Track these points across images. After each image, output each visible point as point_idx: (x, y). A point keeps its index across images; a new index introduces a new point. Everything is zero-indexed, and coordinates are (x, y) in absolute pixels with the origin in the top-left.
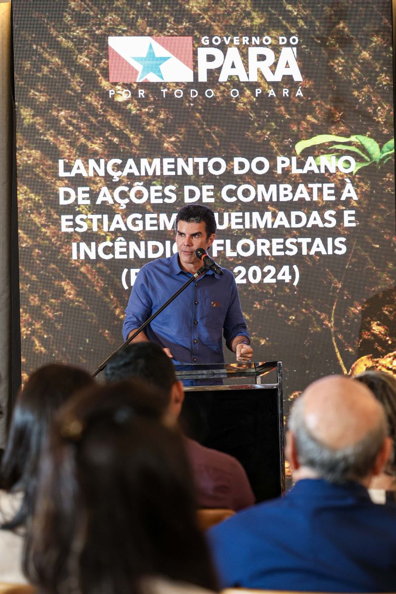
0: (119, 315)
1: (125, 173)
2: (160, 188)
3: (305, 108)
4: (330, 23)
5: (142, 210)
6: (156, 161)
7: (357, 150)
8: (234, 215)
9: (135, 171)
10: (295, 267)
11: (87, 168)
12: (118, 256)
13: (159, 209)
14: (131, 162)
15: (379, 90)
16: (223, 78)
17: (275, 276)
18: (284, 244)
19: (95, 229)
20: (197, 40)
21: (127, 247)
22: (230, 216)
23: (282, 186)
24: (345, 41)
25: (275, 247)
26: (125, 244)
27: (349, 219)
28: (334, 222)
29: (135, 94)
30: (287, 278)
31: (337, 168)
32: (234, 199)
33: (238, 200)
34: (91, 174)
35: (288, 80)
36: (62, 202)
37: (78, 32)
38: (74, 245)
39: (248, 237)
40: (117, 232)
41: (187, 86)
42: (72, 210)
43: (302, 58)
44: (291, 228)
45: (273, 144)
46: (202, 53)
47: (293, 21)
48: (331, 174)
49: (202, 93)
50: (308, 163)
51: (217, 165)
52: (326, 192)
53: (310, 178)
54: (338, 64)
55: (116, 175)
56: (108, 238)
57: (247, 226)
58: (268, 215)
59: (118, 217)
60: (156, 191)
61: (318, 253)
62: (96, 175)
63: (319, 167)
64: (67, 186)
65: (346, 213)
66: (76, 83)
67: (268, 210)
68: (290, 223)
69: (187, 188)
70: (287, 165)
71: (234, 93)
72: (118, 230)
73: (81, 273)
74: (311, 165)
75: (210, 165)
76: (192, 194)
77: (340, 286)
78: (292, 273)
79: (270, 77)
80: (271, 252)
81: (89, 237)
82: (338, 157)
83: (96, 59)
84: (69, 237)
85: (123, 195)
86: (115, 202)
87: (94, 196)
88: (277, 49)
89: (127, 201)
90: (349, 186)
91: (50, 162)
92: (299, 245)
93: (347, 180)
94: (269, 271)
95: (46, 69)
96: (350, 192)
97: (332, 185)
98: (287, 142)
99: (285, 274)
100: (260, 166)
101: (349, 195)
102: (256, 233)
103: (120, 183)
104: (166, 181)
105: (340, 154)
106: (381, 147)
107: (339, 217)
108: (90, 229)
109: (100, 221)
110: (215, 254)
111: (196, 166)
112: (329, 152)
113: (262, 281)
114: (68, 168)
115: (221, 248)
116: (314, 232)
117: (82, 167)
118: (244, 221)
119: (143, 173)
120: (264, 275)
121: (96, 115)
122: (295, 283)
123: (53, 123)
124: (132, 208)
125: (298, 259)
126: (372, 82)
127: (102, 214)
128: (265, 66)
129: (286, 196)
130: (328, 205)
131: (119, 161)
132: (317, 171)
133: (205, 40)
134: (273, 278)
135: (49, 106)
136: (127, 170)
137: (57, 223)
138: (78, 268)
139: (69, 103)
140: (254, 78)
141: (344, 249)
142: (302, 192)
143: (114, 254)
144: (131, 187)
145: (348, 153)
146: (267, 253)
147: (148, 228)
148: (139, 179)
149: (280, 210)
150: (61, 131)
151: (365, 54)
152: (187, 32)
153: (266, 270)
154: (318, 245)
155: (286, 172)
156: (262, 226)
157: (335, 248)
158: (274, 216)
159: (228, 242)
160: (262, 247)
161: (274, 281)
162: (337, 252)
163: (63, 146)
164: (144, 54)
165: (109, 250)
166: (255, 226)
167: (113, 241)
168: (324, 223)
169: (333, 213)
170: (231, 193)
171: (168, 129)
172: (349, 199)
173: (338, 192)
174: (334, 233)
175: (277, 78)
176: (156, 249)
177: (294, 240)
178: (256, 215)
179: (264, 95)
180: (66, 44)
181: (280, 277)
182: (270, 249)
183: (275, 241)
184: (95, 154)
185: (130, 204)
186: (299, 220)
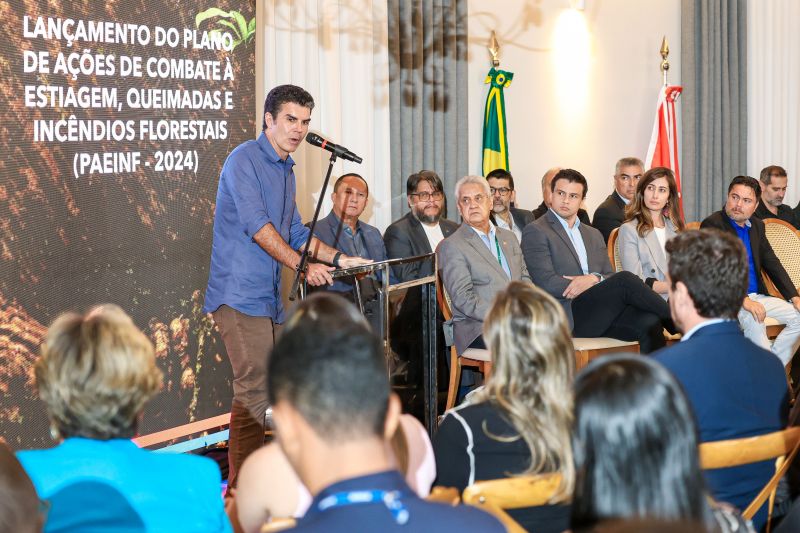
1: (77, 39)
2: (102, 57)
5: (89, 82)
6: (100, 25)
7: (233, 27)
8: (155, 92)
9: (84, 35)
10: (195, 153)
11: (47, 28)
12: (70, 138)
13: (101, 82)
14: (81, 24)
17: (182, 163)
18: (188, 126)
19: (53, 104)
21: (78, 127)
22: (152, 93)
23: (187, 62)
25: (182, 130)
26: (75, 123)
27: (228, 101)
28: (219, 104)
30: (190, 165)
31: (221, 45)
32: (155, 74)
33: (158, 76)
34: (50, 37)
36: (27, 69)
38: (36, 122)
39: (164, 119)
40: (70, 109)
42: (33, 79)
44: (193, 110)
45: (181, 14)
48: (218, 51)
50: (203, 38)
51: (143, 34)
52: (215, 70)
53: (204, 54)
55: (70, 39)
56: (63, 116)
58: (178, 94)
59: (71, 90)
60: (100, 61)
61: (210, 138)
62: (54, 37)
63: (210, 43)
64: (30, 49)
65: (227, 94)
67: (178, 89)
68: (192, 103)
69: (123, 58)
70: (190, 39)
72: (71, 106)
73: (41, 158)
74: (206, 40)
75: (139, 33)
76: (126, 66)
78: (193, 159)
80: (179, 136)
81: (49, 114)
82: (222, 33)
84: (32, 114)
85: (76, 64)
86: (69, 71)
87: (52, 63)
89: (77, 71)
90: (229, 65)
91: (16, 18)
92: (197, 127)
93: (228, 59)
94: (179, 157)
96: (229, 72)
97: (218, 63)
98: (190, 12)
99: (188, 160)
100: (173, 37)
101: (229, 75)
102: (170, 114)
103: (72, 49)
104: (108, 48)
105: (223, 30)
106: (248, 24)
107: (223, 98)
108: (49, 103)
109: (57, 94)
110: (142, 138)
112: (217, 27)
113: (174, 168)
114: (32, 28)
115: (146, 130)
117: (43, 27)
118: (162, 99)
119: (91, 40)
120: (176, 161)
122: (195, 171)
124: (83, 80)
125: (196, 145)
127: (58, 85)
129: (190, 73)
130: (216, 85)
131: (72, 22)
132: (209, 47)
136: (78, 34)
137: (21, 95)
138: (38, 152)
141: (225, 133)
142: (200, 69)
143: (67, 134)
144: (81, 53)
145: (228, 29)
146: (177, 137)
147: (95, 105)
148: (87, 45)
149: (186, 89)
153: (176, 155)
154: (210, 129)
155: (190, 46)
156: (174, 106)
157: (220, 132)
158: (182, 95)
159: (151, 123)
161: (181, 168)
162: (221, 136)
165: (64, 130)
166: (169, 107)
167: (67, 119)
168: (213, 105)
169: (219, 93)
170: (153, 67)
172: (228, 79)
174: (220, 115)
176: (99, 131)
177: (195, 123)
178: (170, 93)
181: (185, 164)
182: (179, 132)
183: (182, 123)
184: (53, 11)
185: (80, 75)
186: (198, 100)
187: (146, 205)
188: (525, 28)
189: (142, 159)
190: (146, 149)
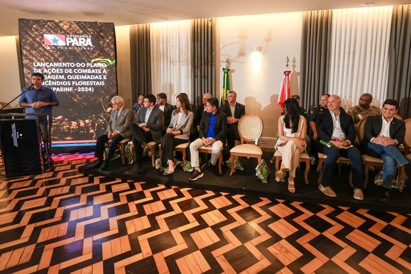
3: (93, 52)
4: (99, 33)
5: (55, 74)
6: (58, 63)
7: (106, 62)
8: (77, 76)
9: (52, 65)
10: (92, 88)
11: (40, 65)
12: (50, 85)
13: (59, 74)
14: (51, 63)
15: (111, 48)
16: (73, 45)
18: (89, 83)
20: (66, 35)
21: (52, 83)
23: (88, 70)
24: (103, 37)
25: (87, 83)
27: (105, 77)
28: (101, 78)
29: (51, 48)
30: (91, 90)
33: (78, 73)
35: (89, 46)
37: (36, 33)
39: (81, 81)
40: (49, 79)
41: (64, 47)
43: (92, 40)
44: (91, 79)
45: (86, 60)
46: (67, 39)
47: (90, 32)
48: (100, 67)
49: (68, 48)
51: (72, 65)
52: (99, 71)
53: (95, 68)
54: (101, 42)
55: (48, 67)
56: (47, 81)
58: (85, 76)
59: (49, 76)
60: (58, 70)
61: (98, 85)
62: (43, 66)
63: (97, 66)
64: (36, 68)
66: (36, 45)
69: (65, 70)
70: (89, 65)
71: (76, 48)
74: (95, 65)
76: (67, 71)
77: (103, 92)
79: (85, 45)
83: (41, 40)
86: (48, 72)
87: (43, 71)
88: (86, 39)
91: (31, 63)
93: (104, 69)
94: (86, 89)
95: (29, 42)
96: (105, 71)
98: (89, 60)
99: (90, 89)
100: (83, 65)
102: (83, 80)
103: (49, 68)
104: (60, 68)
105: (102, 63)
106: (112, 62)
107: (102, 77)
110: (73, 85)
111: (67, 65)
112: (99, 62)
113: (85, 91)
114: (36, 64)
115: (74, 83)
116: (97, 80)
118: (80, 77)
121: (42, 52)
122: (93, 91)
123: (31, 54)
124: (52, 74)
125: (93, 86)
126: (109, 47)
128: (83, 42)
129: (89, 72)
130: (100, 74)
131: (48, 63)
133: (68, 36)
135: (30, 50)
136: (50, 65)
139: (35, 49)
140: (80, 45)
141: (104, 84)
142: (93, 71)
144: (52, 69)
145: (104, 62)
146: (86, 85)
147: (57, 78)
148: (54, 67)
149: (88, 75)
150: (33, 56)
151: (108, 41)
152: (63, 34)
154: (98, 83)
155: (89, 67)
156: (84, 78)
160: (84, 83)
161: (87, 91)
162: (102, 85)
163: (34, 59)
164: (53, 39)
165: (47, 83)
168: (99, 78)
170: (76, 71)
171: (60, 56)
172: (105, 73)
173: (102, 71)
174: (101, 80)
175: (86, 45)
176: (59, 83)
177: (92, 82)
178: (82, 76)
179: (83, 49)
180: (33, 35)
184: (42, 61)
185: (52, 73)
186: (93, 77)
187: (76, 98)
188: (239, 57)
189: (74, 89)
190: (75, 87)
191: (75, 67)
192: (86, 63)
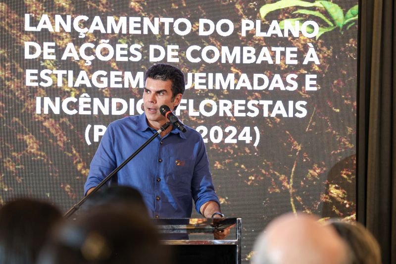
0: (81, 171)
1: (91, 30)
2: (125, 46)
5: (107, 67)
6: (123, 20)
7: (321, 16)
8: (197, 75)
9: (101, 28)
10: (256, 128)
11: (53, 24)
12: (82, 112)
14: (97, 19)
17: (236, 137)
18: (246, 105)
19: (60, 84)
21: (92, 103)
22: (193, 76)
23: (245, 49)
25: (237, 108)
26: (89, 100)
27: (310, 83)
28: (295, 86)
30: (248, 139)
31: (300, 33)
32: (198, 60)
33: (203, 61)
34: (57, 30)
36: (27, 56)
38: (38, 99)
39: (211, 98)
40: (82, 88)
42: (37, 64)
44: (253, 91)
45: (238, 7)
48: (294, 38)
50: (271, 27)
51: (182, 26)
52: (289, 55)
53: (273, 41)
55: (82, 32)
56: (73, 94)
57: (211, 87)
58: (231, 77)
59: (83, 74)
60: (122, 49)
61: (279, 116)
62: (63, 31)
63: (283, 31)
64: (32, 40)
65: (308, 77)
67: (231, 72)
68: (252, 85)
69: (152, 48)
70: (251, 28)
72: (83, 86)
73: (44, 127)
74: (275, 29)
75: (176, 25)
76: (157, 53)
77: (299, 148)
78: (253, 134)
80: (233, 113)
81: (54, 92)
82: (302, 22)
84: (34, 92)
85: (89, 52)
86: (81, 58)
87: (59, 51)
89: (92, 57)
90: (312, 50)
91: (15, 16)
92: (260, 107)
93: (310, 45)
94: (231, 132)
96: (312, 56)
97: (295, 49)
98: (252, 5)
99: (245, 135)
100: (225, 28)
101: (311, 59)
102: (218, 94)
103: (86, 39)
105: (303, 18)
106: (345, 13)
107: (301, 81)
108: (55, 84)
109: (65, 77)
110: (178, 113)
111: (162, 26)
112: (293, 16)
113: (223, 142)
114: (34, 22)
115: (184, 108)
117: (48, 22)
118: (207, 81)
119: (109, 31)
120: (225, 135)
122: (256, 144)
124: (97, 65)
125: (260, 121)
127: (68, 69)
129: (249, 58)
130: (290, 69)
131: (86, 18)
132: (280, 35)
134: (234, 138)
136: (93, 27)
137: (22, 77)
138: (41, 122)
141: (304, 112)
142: (265, 55)
143: (78, 109)
144: (96, 44)
145: (312, 17)
146: (229, 114)
147: (113, 85)
148: (105, 36)
149: (243, 72)
153: (227, 130)
154: (279, 108)
155: (250, 35)
156: (225, 87)
157: (295, 111)
158: (237, 77)
159: (191, 102)
161: (235, 141)
162: (297, 115)
165: (73, 106)
166: (218, 87)
167: (77, 97)
168: (285, 86)
169: (295, 76)
170: (195, 54)
172: (311, 64)
173: (301, 55)
174: (296, 96)
176: (120, 107)
177: (256, 102)
178: (219, 76)
181: (241, 138)
182: (232, 110)
183: (237, 102)
184: (62, 9)
185: (95, 61)
186: (261, 82)
191: (194, 38)
192: (237, 20)
